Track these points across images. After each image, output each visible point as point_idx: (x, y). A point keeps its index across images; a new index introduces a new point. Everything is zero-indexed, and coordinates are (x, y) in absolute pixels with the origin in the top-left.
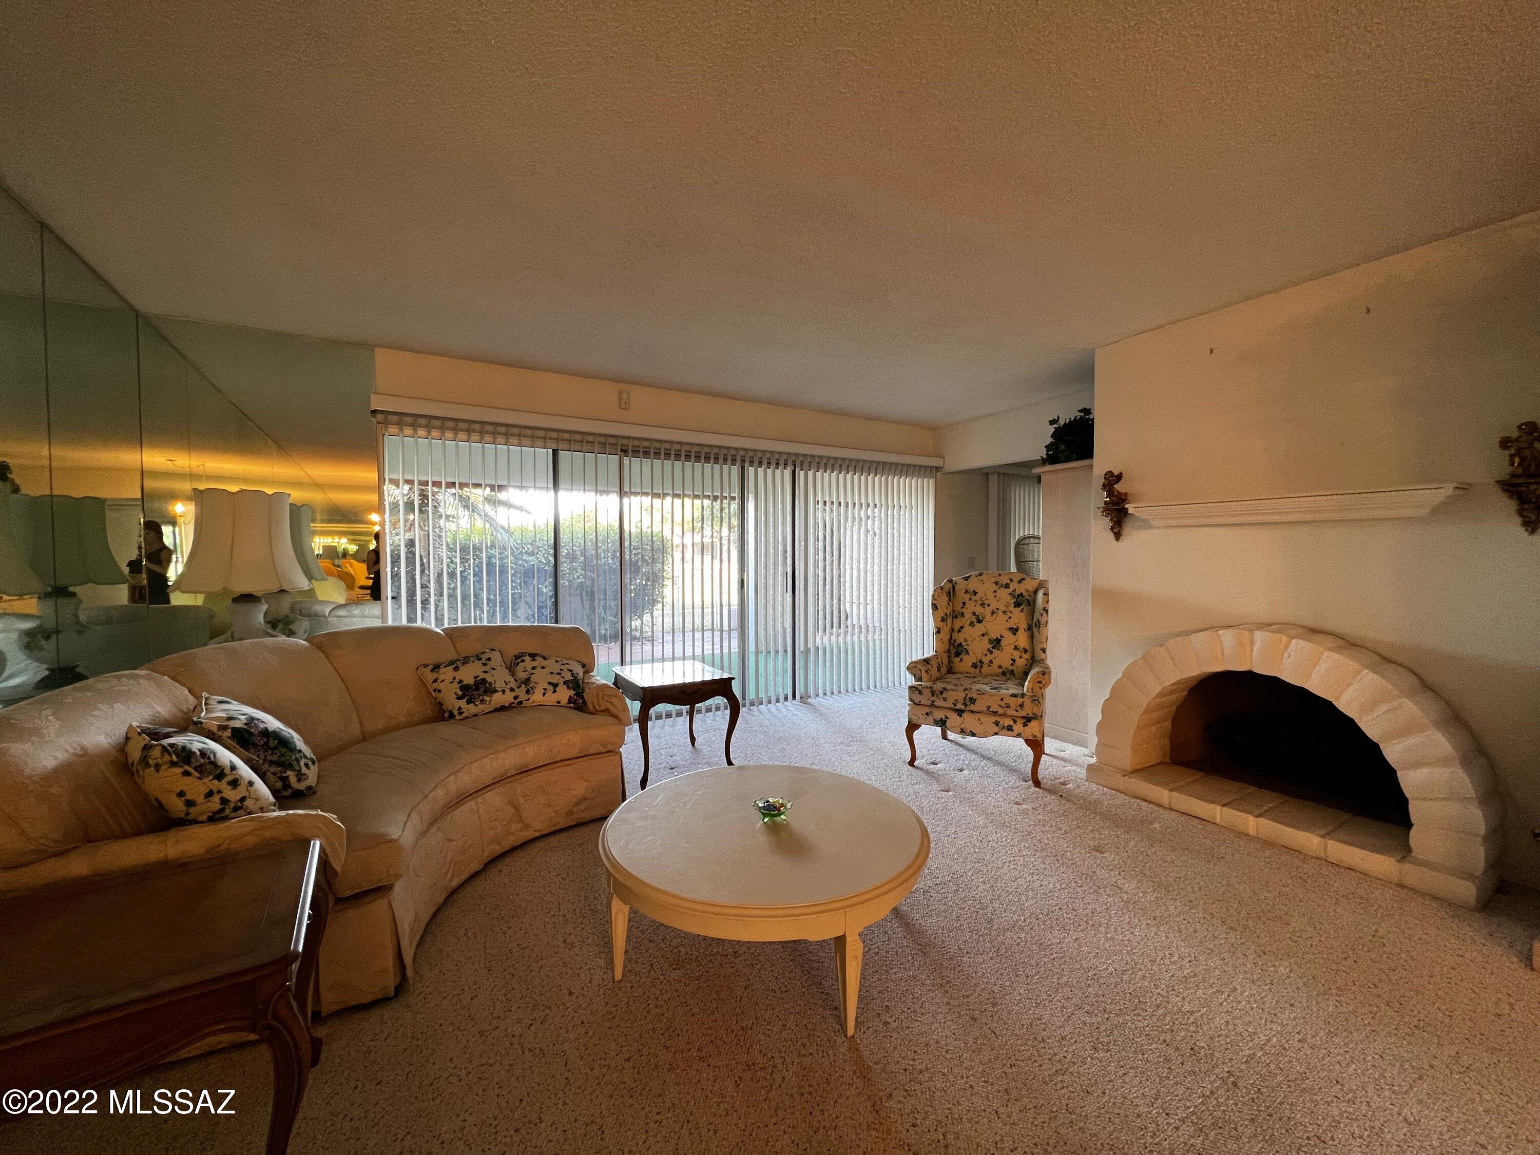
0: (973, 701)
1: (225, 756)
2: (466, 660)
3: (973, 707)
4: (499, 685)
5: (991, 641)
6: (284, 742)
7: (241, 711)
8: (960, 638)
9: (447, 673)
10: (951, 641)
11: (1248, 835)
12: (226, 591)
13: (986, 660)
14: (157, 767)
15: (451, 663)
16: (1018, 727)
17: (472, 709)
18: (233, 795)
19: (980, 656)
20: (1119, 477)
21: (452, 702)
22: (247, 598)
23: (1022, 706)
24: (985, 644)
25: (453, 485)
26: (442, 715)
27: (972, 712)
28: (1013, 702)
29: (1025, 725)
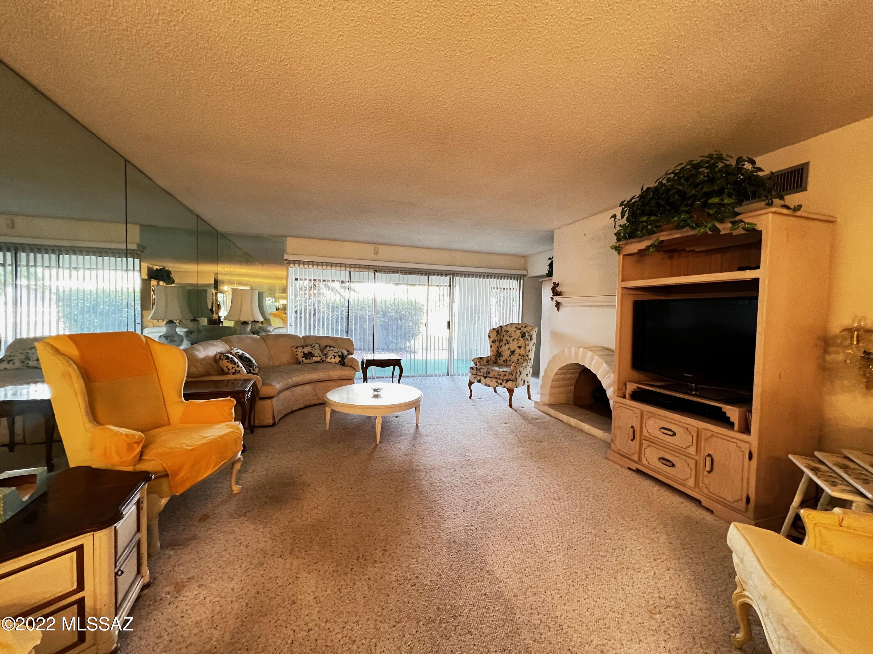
0: (489, 373)
1: (236, 360)
2: (306, 346)
3: (489, 375)
4: (316, 354)
5: (511, 352)
6: (250, 361)
7: (240, 352)
8: (500, 350)
9: (300, 349)
10: (497, 351)
11: (571, 425)
12: (239, 321)
13: (508, 359)
14: (222, 360)
15: (301, 346)
16: (504, 384)
17: (306, 361)
18: (238, 369)
19: (506, 357)
20: (558, 285)
21: (301, 359)
22: (245, 323)
23: (505, 375)
24: (509, 353)
25: (324, 281)
26: (298, 363)
27: (490, 377)
28: (502, 374)
29: (506, 383)
